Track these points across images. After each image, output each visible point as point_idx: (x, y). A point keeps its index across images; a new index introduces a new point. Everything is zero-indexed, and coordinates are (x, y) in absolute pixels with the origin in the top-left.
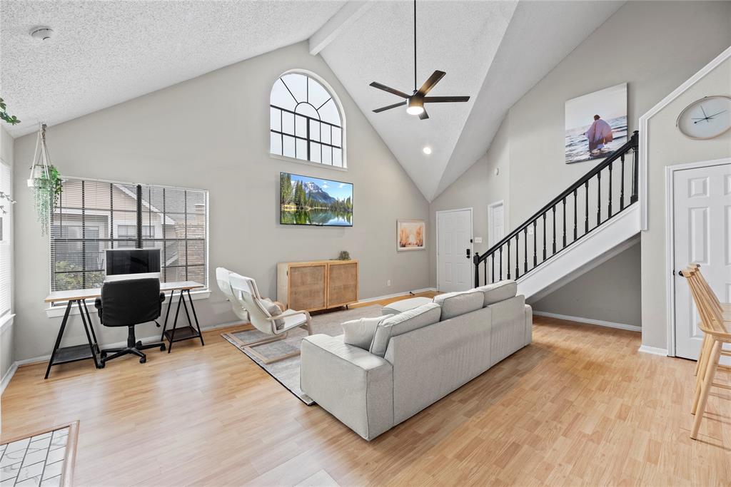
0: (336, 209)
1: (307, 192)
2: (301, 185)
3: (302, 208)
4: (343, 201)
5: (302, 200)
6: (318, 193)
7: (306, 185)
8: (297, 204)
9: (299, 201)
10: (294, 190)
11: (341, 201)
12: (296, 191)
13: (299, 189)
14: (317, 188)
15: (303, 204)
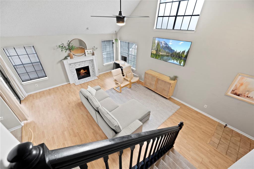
0: (174, 56)
1: (161, 46)
2: (159, 43)
3: (158, 53)
4: (180, 53)
5: (159, 49)
6: (166, 47)
7: (161, 43)
8: (156, 51)
9: (157, 50)
10: (156, 45)
11: (178, 52)
12: (157, 45)
13: (158, 44)
14: (166, 44)
15: (159, 51)
